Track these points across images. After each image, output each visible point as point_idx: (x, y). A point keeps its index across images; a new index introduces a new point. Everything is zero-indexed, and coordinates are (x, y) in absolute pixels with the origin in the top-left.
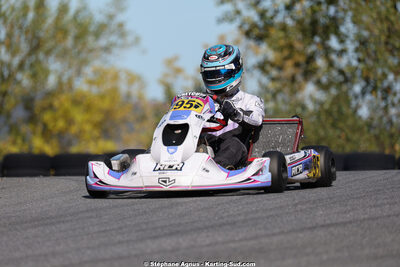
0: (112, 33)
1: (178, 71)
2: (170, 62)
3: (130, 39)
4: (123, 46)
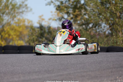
0: (23, 7)
2: (40, 17)
3: (29, 9)
4: (27, 12)
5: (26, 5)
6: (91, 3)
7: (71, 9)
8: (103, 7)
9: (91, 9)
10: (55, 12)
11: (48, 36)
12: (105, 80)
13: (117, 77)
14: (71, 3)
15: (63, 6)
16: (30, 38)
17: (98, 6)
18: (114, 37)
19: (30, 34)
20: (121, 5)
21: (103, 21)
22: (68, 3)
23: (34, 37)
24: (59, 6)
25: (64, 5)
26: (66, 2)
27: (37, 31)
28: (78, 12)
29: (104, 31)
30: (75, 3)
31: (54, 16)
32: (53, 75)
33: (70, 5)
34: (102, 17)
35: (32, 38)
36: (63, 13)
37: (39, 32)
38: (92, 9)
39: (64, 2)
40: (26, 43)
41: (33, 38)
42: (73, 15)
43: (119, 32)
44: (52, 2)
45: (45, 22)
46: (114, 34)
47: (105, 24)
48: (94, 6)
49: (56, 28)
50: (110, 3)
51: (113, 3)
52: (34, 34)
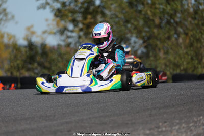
1: (33, 33)
2: (28, 29)
3: (9, 16)
4: (6, 20)
5: (5, 10)
6: (112, 4)
7: (80, 15)
8: (131, 10)
9: (112, 14)
10: (53, 20)
11: (42, 60)
12: (141, 128)
13: (160, 124)
14: (79, 5)
15: (66, 10)
16: (12, 64)
17: (123, 9)
18: (152, 58)
19: (12, 57)
20: (161, 6)
21: (132, 33)
22: (74, 5)
23: (19, 62)
24: (59, 10)
25: (67, 7)
26: (70, 3)
27: (24, 53)
28: (91, 19)
29: (135, 49)
30: (86, 5)
31: (51, 27)
32: (54, 122)
33: (77, 8)
34: (131, 27)
35: (16, 65)
36: (66, 22)
37: (28, 53)
38: (115, 14)
39: (67, 3)
40: (5, 72)
41: (18, 65)
42: (83, 24)
43: (159, 50)
44: (48, 3)
45: (37, 37)
46: (151, 54)
47: (137, 37)
48: (118, 9)
49: (56, 47)
50: (143, 4)
51: (148, 3)
52: (19, 57)
